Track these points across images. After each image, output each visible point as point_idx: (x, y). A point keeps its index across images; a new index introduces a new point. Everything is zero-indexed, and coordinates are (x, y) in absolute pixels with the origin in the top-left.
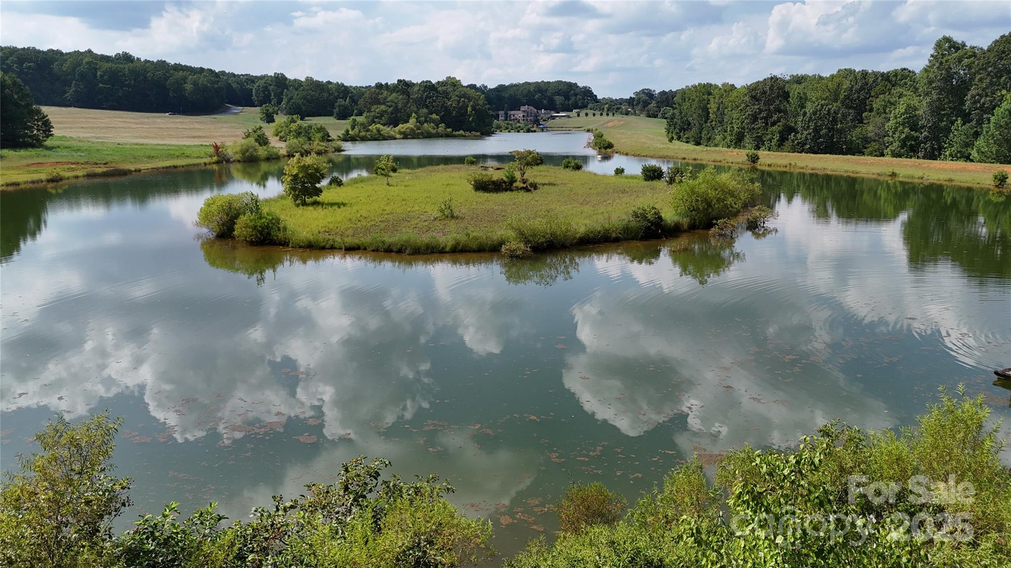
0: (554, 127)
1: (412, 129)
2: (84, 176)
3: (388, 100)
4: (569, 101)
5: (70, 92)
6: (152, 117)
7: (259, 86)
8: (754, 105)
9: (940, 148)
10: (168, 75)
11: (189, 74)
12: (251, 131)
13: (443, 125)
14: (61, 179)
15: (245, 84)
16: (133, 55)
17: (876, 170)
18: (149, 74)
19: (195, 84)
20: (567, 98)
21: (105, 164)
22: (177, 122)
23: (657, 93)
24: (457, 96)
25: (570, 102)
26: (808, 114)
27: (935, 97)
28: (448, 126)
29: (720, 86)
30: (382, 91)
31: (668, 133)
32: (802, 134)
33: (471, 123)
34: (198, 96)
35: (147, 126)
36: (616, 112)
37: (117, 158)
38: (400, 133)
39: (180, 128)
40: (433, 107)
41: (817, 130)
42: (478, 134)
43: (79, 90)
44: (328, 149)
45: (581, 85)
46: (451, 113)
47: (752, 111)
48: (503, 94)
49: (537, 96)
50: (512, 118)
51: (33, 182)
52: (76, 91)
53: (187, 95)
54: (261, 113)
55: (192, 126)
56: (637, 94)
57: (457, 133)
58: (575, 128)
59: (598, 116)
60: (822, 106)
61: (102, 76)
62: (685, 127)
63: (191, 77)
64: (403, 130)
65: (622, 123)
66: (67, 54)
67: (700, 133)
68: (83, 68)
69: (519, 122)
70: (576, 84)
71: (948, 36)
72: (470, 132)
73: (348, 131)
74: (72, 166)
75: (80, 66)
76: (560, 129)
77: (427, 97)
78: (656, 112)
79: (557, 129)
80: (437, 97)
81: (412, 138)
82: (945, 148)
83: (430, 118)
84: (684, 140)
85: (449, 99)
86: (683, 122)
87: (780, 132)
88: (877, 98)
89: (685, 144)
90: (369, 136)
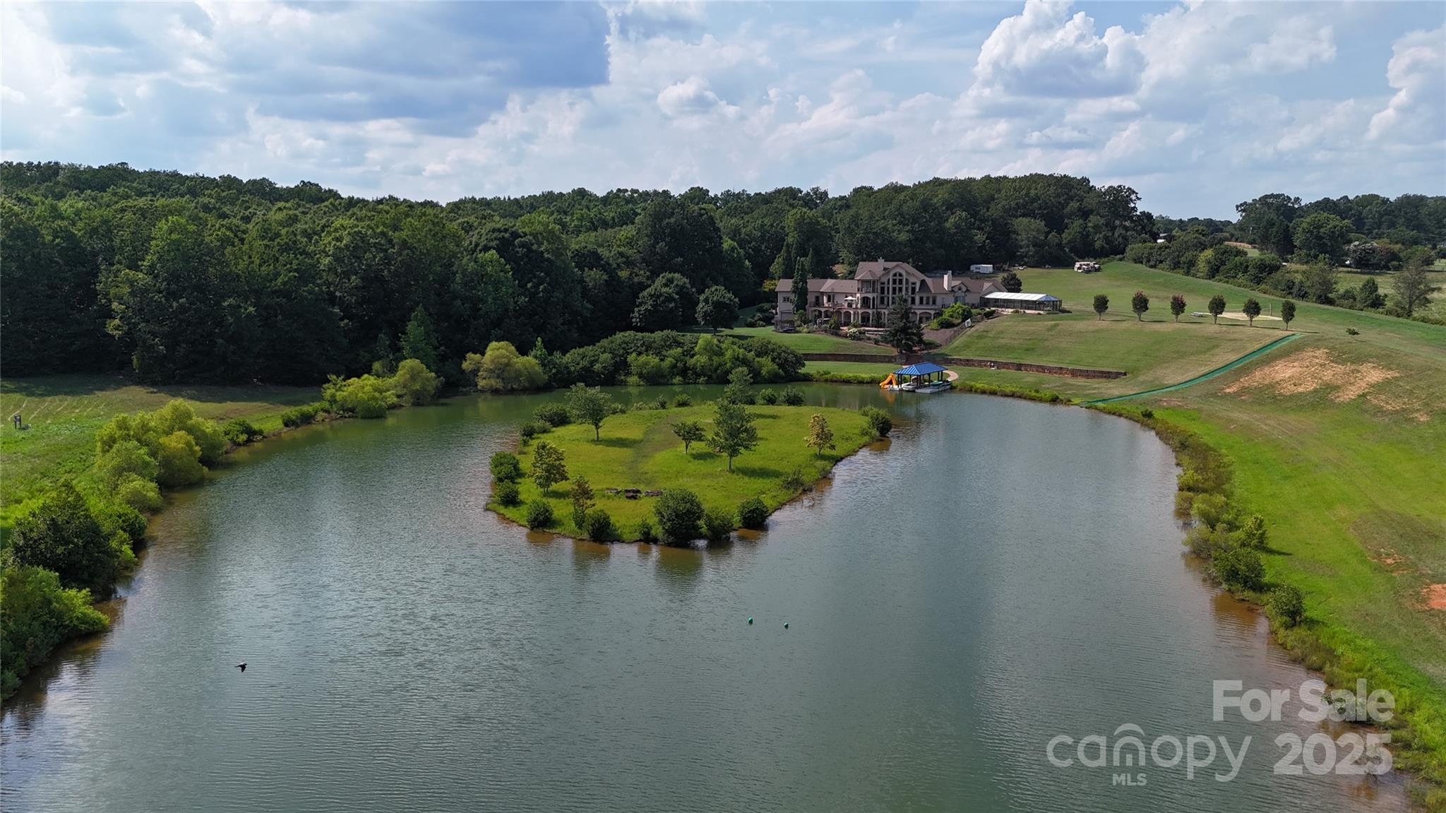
4: (1060, 232)
20: (1055, 221)
25: (1066, 236)
49: (952, 220)
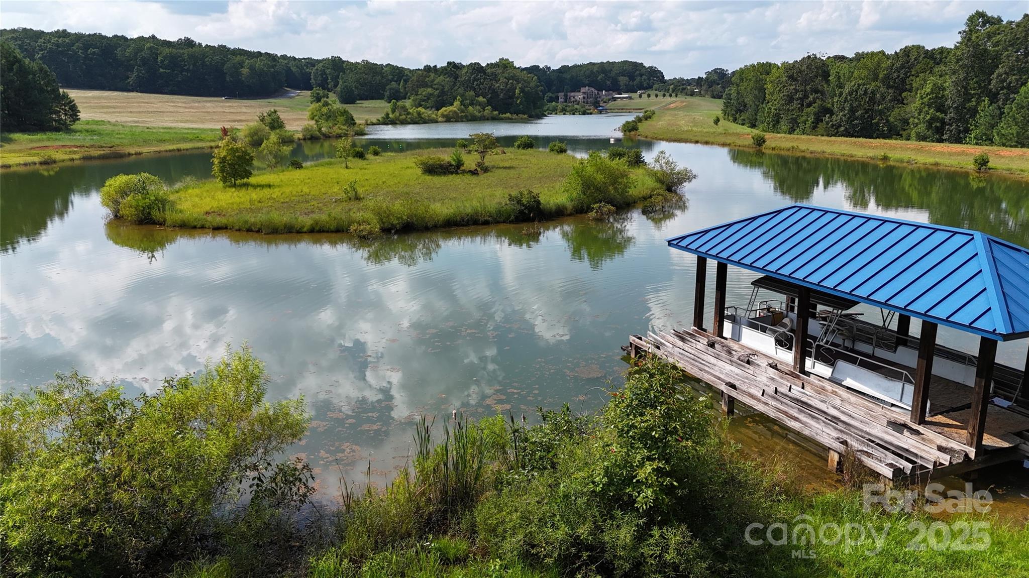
0: (614, 109)
1: (455, 112)
2: (80, 159)
3: (435, 82)
4: (633, 81)
5: (132, 78)
6: (204, 101)
7: (317, 69)
8: (791, 85)
9: (967, 131)
10: (226, 59)
11: (246, 59)
12: (265, 114)
13: (489, 107)
14: (55, 162)
15: (305, 67)
16: (195, 40)
17: (871, 153)
18: (206, 59)
19: (252, 68)
20: (632, 78)
21: (111, 147)
22: (226, 107)
23: (730, 72)
24: (506, 78)
25: (635, 82)
26: (844, 95)
27: (961, 76)
28: (494, 109)
29: (780, 65)
30: (431, 74)
31: (725, 115)
32: (837, 116)
33: (518, 105)
34: (254, 80)
35: (194, 111)
36: (681, 92)
37: (125, 141)
38: (443, 116)
39: (227, 112)
40: (480, 89)
41: (853, 111)
42: (526, 116)
43: (141, 74)
44: (348, 133)
45: (647, 65)
46: (498, 96)
47: (788, 92)
48: (565, 76)
49: (599, 77)
50: (572, 99)
51: (25, 165)
52: (138, 76)
53: (243, 79)
54: (311, 96)
55: (239, 110)
56: (708, 73)
57: (504, 115)
58: (636, 109)
59: (660, 98)
60: (859, 85)
61: (162, 61)
62: (741, 108)
63: (247, 61)
64: (445, 113)
65: (684, 104)
66: (131, 39)
67: (756, 115)
68: (145, 54)
69: (578, 104)
70: (642, 64)
71: (981, 11)
72: (517, 115)
73: (388, 114)
74: (75, 149)
75: (142, 51)
76: (620, 111)
77: (475, 79)
78: (721, 92)
79: (617, 111)
80: (485, 79)
81: (456, 121)
82: (971, 131)
83: (477, 101)
84: (740, 122)
85: (497, 81)
86: (739, 104)
87: (815, 114)
88: (917, 77)
89: (740, 126)
90: (409, 120)
